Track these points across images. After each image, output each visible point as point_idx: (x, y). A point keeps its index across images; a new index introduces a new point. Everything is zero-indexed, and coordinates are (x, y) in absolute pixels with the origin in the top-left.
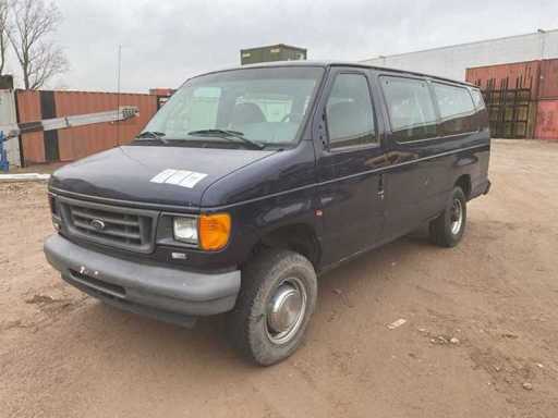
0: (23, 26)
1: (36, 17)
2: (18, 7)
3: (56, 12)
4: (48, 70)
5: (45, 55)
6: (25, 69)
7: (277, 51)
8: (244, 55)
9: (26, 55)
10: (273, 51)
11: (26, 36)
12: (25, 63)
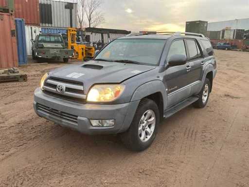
9: (90, 16)
11: (91, 9)
12: (90, 20)
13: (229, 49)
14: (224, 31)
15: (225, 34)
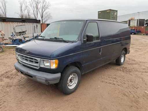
0: (42, 8)
1: (45, 6)
2: (41, 3)
3: (49, 4)
4: (47, 19)
5: (47, 15)
6: (42, 19)
7: (109, 11)
8: (99, 13)
9: (42, 15)
10: (107, 11)
11: (42, 10)
12: (42, 17)
13: (135, 34)
14: (130, 21)
15: (131, 23)
